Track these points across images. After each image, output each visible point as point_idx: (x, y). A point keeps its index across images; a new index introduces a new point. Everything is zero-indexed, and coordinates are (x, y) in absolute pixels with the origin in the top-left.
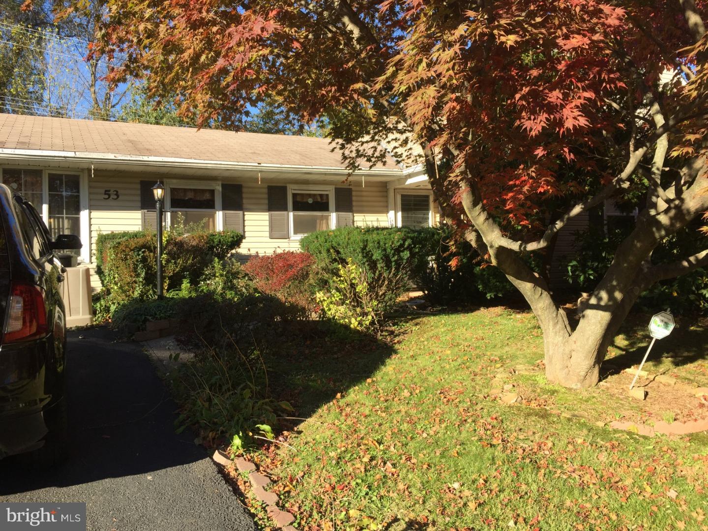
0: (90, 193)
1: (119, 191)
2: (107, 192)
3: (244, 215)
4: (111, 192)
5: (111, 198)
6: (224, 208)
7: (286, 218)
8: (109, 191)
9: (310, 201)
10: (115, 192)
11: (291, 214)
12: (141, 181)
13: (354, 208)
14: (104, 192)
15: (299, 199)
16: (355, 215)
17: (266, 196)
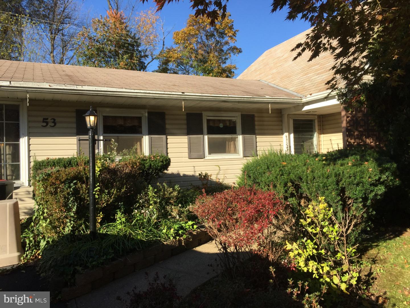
0: (29, 122)
1: (56, 119)
2: (45, 120)
3: (167, 139)
4: (49, 120)
5: (49, 126)
6: (150, 133)
7: (202, 140)
8: (47, 119)
9: (221, 126)
10: (52, 120)
11: (206, 137)
12: (76, 110)
13: (257, 131)
14: (42, 120)
15: (211, 124)
16: (257, 137)
17: (185, 122)
